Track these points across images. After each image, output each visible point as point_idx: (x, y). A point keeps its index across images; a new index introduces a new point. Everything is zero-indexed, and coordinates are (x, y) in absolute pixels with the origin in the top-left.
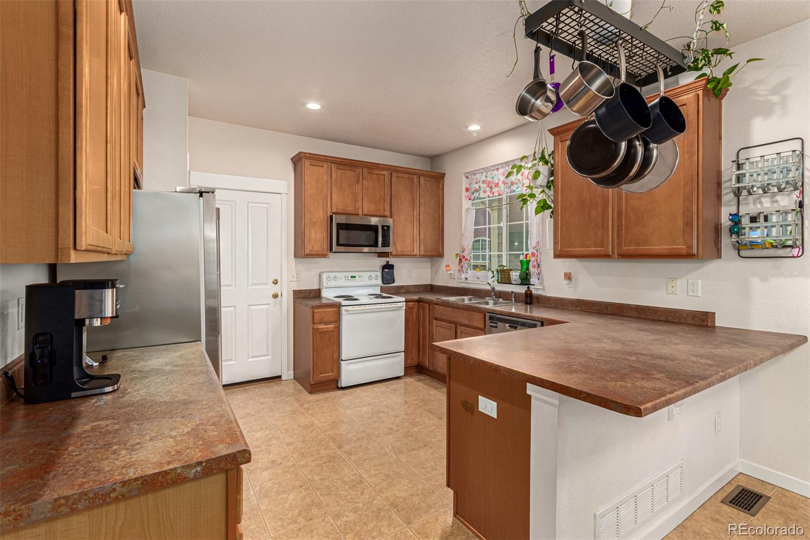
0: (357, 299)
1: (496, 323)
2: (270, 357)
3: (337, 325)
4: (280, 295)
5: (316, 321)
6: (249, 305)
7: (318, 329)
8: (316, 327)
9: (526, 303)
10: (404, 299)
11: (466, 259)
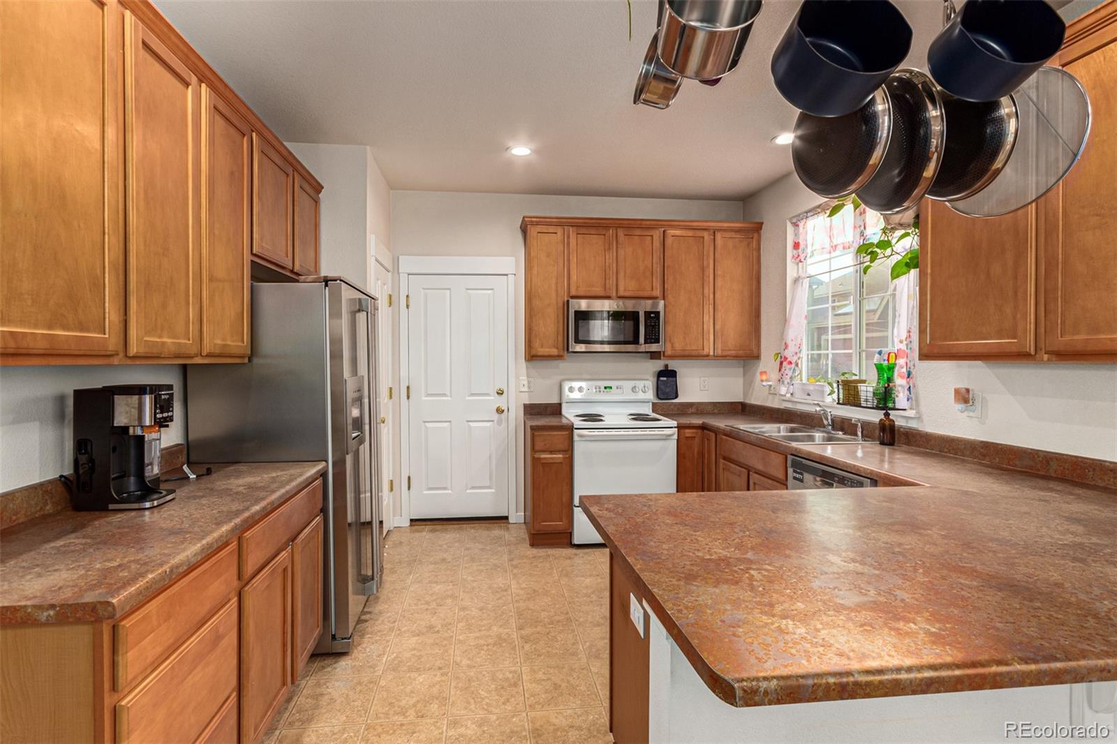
0: (603, 421)
1: (802, 474)
2: (493, 490)
3: (567, 456)
4: (506, 410)
5: (537, 448)
6: (468, 421)
7: (540, 459)
8: (537, 456)
9: (882, 443)
10: (674, 423)
11: (790, 363)
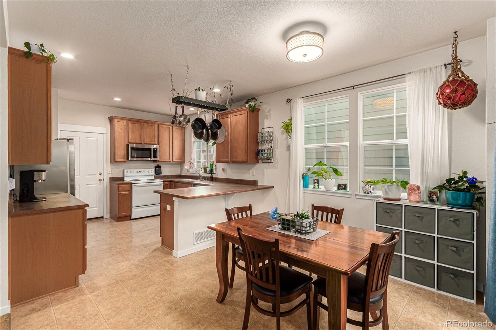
0: (140, 181)
2: (97, 208)
3: (130, 192)
4: (103, 180)
5: (120, 190)
6: (87, 185)
7: (120, 194)
8: (120, 192)
9: (211, 181)
10: (163, 180)
11: (192, 163)
